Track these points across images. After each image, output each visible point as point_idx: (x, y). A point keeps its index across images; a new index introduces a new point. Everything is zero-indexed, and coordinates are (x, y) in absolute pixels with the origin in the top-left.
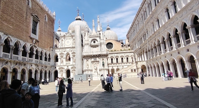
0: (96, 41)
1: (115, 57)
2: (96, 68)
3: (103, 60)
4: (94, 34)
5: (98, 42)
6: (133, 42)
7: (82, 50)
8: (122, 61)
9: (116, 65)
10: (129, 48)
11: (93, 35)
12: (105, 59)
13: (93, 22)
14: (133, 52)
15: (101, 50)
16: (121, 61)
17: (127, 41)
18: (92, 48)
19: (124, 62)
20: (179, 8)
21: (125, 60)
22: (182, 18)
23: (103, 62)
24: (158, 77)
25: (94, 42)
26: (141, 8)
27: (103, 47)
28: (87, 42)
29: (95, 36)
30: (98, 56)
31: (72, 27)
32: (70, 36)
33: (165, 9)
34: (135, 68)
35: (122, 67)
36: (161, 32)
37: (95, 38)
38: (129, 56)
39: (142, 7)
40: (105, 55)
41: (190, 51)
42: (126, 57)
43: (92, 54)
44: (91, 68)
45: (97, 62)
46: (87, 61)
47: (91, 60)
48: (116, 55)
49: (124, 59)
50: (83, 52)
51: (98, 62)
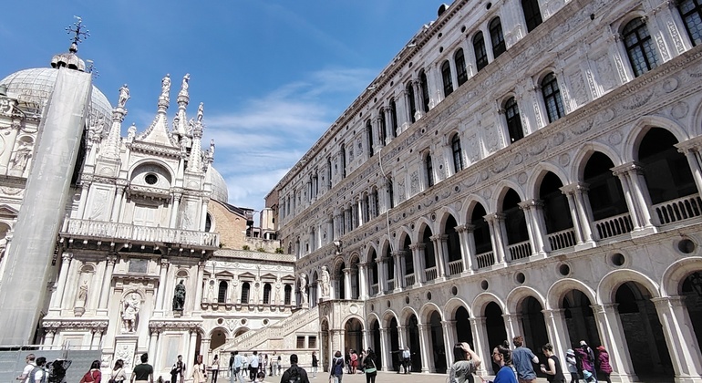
0: (161, 178)
1: (217, 275)
2: (133, 318)
3: (182, 274)
4: (159, 142)
5: (170, 181)
6: (297, 224)
7: (68, 208)
8: (244, 298)
9: (216, 313)
10: (276, 244)
11: (153, 141)
12: (192, 271)
13: (166, 88)
14: (292, 264)
15: (178, 223)
16: (240, 298)
17: (268, 215)
18: (133, 203)
19: (250, 303)
20: (572, 98)
21: (256, 294)
22: (589, 134)
23: (178, 288)
24: (427, 373)
25: (151, 179)
26: (371, 98)
27: (194, 209)
28: (108, 171)
29: (160, 150)
30: (158, 252)
31: (22, 86)
32: (9, 113)
33: (500, 102)
34: (314, 327)
35: (238, 325)
36: (467, 183)
37: (161, 159)
38: (275, 278)
39: (374, 94)
40: (198, 251)
41: (631, 263)
42: (263, 280)
43: (125, 234)
44: (101, 316)
45: (146, 281)
46: (87, 269)
47: (110, 267)
48: (220, 264)
49: (252, 286)
50: (69, 216)
51: (150, 286)
